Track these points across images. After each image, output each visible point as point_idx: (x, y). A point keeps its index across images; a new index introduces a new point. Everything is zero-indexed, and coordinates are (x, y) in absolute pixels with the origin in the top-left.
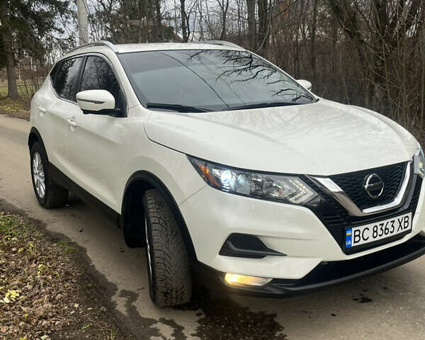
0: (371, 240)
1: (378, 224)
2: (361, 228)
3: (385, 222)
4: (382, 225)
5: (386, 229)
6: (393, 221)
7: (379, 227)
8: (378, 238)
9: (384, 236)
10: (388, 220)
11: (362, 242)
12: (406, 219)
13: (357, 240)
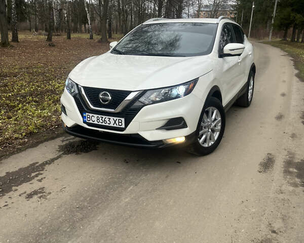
0: (96, 122)
1: (100, 116)
2: (91, 115)
3: (104, 117)
4: (102, 118)
5: (105, 121)
6: (110, 119)
7: (101, 118)
8: (100, 123)
9: (103, 124)
10: (105, 117)
11: (91, 122)
12: (120, 121)
13: (89, 119)
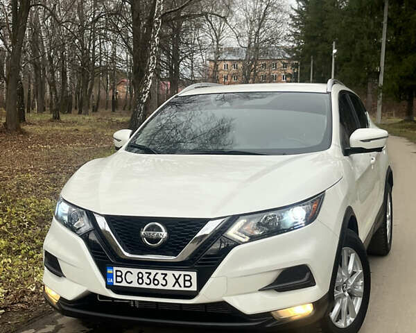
0: (135, 285)
1: (144, 271)
2: (124, 270)
3: (153, 272)
4: (150, 274)
5: (154, 279)
6: (166, 275)
7: (145, 276)
8: (144, 286)
9: (152, 286)
10: (157, 271)
11: (124, 284)
12: (188, 278)
13: (119, 279)
